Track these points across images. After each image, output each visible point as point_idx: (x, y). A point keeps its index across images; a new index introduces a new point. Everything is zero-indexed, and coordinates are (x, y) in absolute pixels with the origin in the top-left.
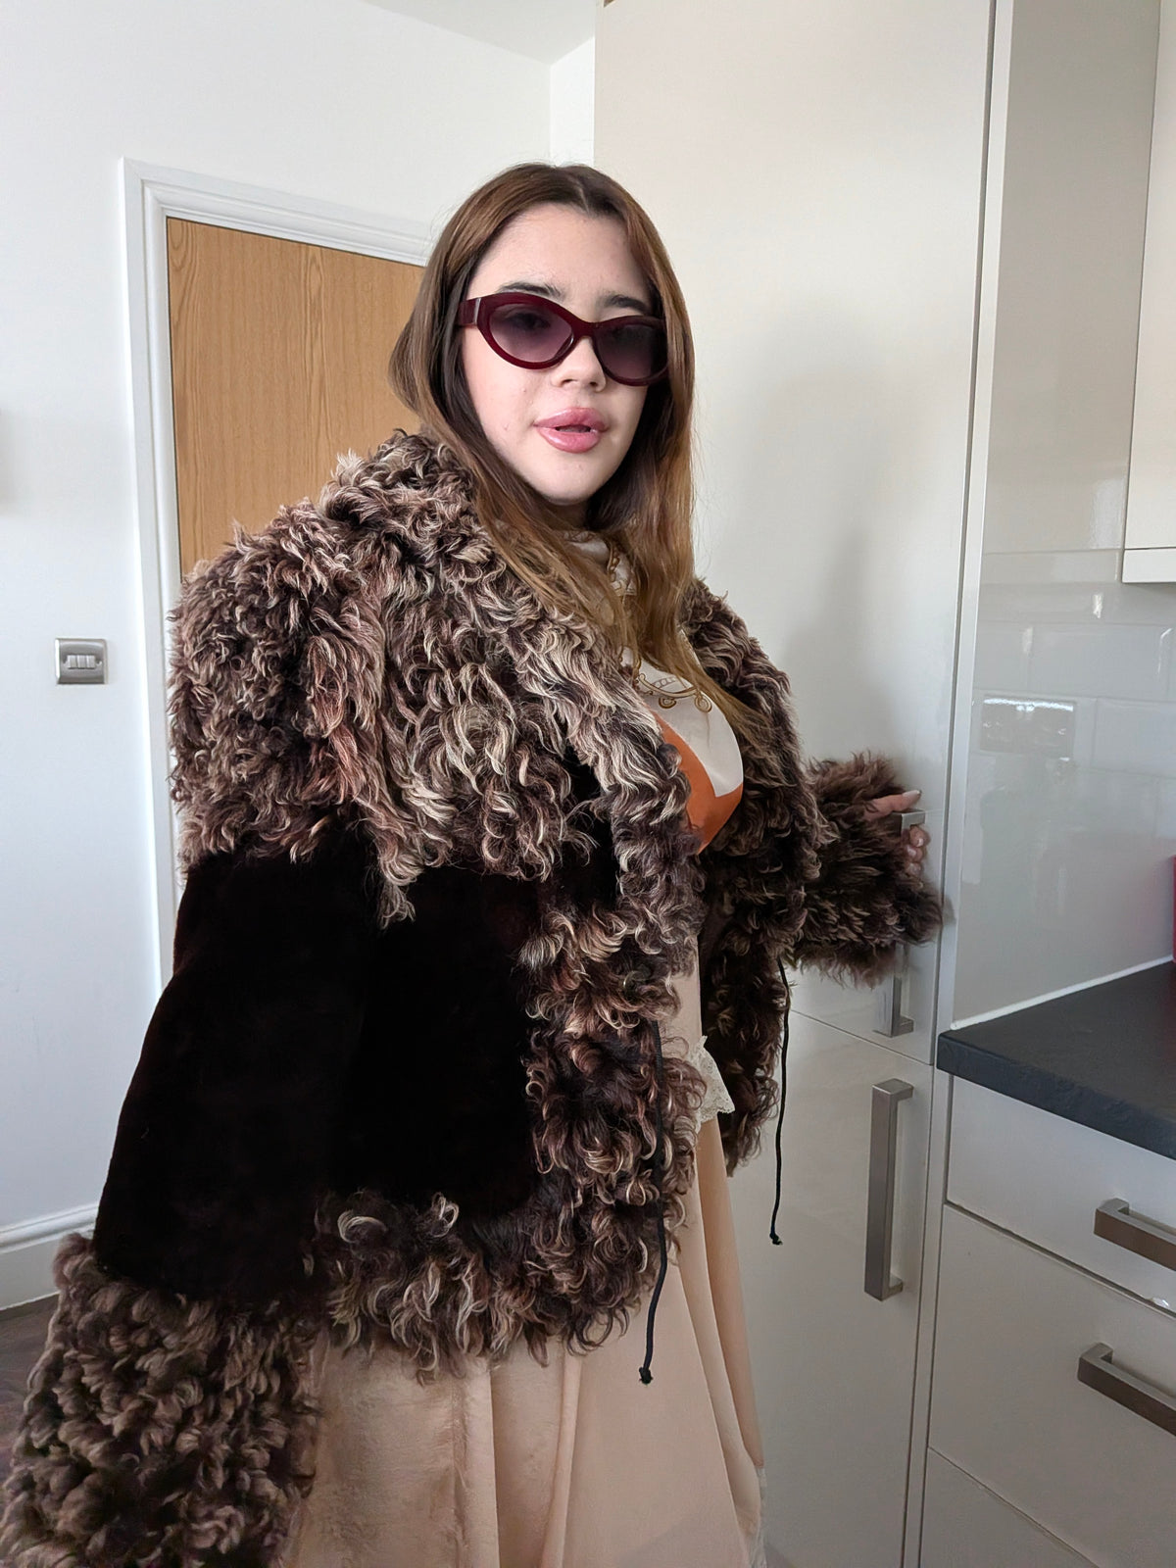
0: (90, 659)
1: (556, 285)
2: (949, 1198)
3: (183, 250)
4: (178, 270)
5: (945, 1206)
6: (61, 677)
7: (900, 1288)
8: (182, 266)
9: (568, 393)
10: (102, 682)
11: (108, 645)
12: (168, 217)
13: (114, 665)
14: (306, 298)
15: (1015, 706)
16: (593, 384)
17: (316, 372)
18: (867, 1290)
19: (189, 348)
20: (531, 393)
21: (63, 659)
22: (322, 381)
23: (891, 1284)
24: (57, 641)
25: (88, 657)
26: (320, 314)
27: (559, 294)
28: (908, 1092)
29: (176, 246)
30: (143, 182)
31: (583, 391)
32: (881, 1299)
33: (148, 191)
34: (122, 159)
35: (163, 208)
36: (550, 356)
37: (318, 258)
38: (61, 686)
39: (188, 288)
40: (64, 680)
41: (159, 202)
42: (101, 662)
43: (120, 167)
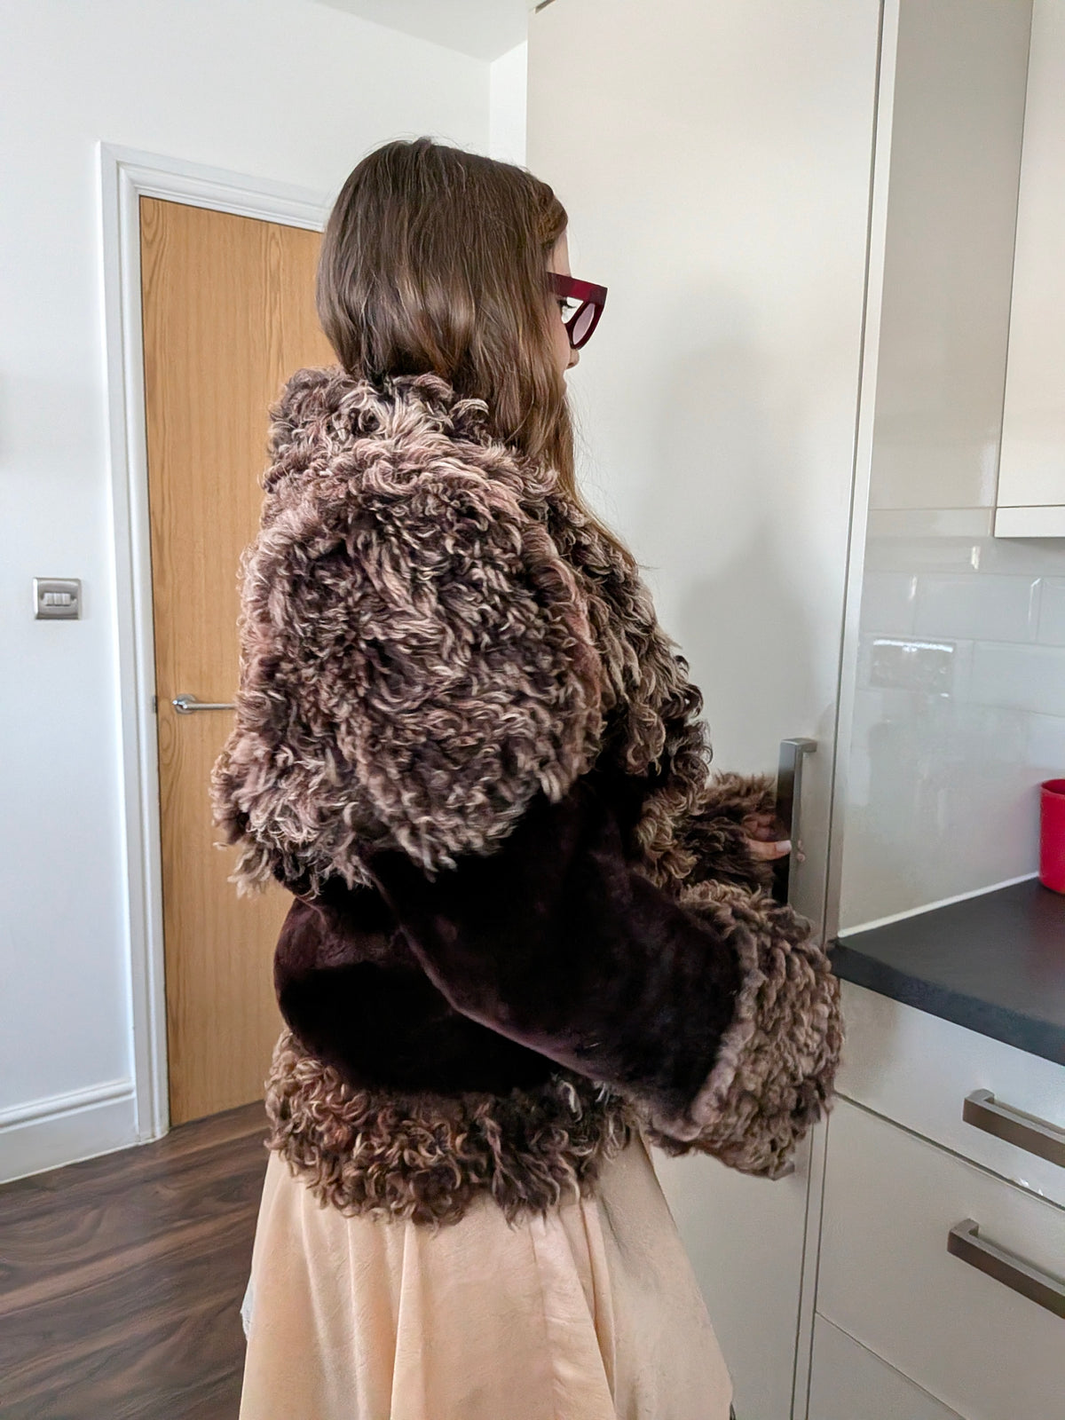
3: (155, 225)
4: (150, 244)
6: (39, 613)
8: (153, 240)
10: (77, 618)
11: (82, 584)
12: (140, 196)
13: (88, 603)
14: (266, 271)
15: (900, 647)
21: (41, 596)
24: (36, 581)
25: (64, 595)
26: (279, 285)
29: (148, 223)
30: (118, 164)
33: (122, 171)
34: (100, 142)
35: (136, 188)
37: (278, 234)
38: (38, 621)
39: (159, 259)
40: (41, 616)
41: (132, 182)
42: (75, 600)
43: (97, 150)
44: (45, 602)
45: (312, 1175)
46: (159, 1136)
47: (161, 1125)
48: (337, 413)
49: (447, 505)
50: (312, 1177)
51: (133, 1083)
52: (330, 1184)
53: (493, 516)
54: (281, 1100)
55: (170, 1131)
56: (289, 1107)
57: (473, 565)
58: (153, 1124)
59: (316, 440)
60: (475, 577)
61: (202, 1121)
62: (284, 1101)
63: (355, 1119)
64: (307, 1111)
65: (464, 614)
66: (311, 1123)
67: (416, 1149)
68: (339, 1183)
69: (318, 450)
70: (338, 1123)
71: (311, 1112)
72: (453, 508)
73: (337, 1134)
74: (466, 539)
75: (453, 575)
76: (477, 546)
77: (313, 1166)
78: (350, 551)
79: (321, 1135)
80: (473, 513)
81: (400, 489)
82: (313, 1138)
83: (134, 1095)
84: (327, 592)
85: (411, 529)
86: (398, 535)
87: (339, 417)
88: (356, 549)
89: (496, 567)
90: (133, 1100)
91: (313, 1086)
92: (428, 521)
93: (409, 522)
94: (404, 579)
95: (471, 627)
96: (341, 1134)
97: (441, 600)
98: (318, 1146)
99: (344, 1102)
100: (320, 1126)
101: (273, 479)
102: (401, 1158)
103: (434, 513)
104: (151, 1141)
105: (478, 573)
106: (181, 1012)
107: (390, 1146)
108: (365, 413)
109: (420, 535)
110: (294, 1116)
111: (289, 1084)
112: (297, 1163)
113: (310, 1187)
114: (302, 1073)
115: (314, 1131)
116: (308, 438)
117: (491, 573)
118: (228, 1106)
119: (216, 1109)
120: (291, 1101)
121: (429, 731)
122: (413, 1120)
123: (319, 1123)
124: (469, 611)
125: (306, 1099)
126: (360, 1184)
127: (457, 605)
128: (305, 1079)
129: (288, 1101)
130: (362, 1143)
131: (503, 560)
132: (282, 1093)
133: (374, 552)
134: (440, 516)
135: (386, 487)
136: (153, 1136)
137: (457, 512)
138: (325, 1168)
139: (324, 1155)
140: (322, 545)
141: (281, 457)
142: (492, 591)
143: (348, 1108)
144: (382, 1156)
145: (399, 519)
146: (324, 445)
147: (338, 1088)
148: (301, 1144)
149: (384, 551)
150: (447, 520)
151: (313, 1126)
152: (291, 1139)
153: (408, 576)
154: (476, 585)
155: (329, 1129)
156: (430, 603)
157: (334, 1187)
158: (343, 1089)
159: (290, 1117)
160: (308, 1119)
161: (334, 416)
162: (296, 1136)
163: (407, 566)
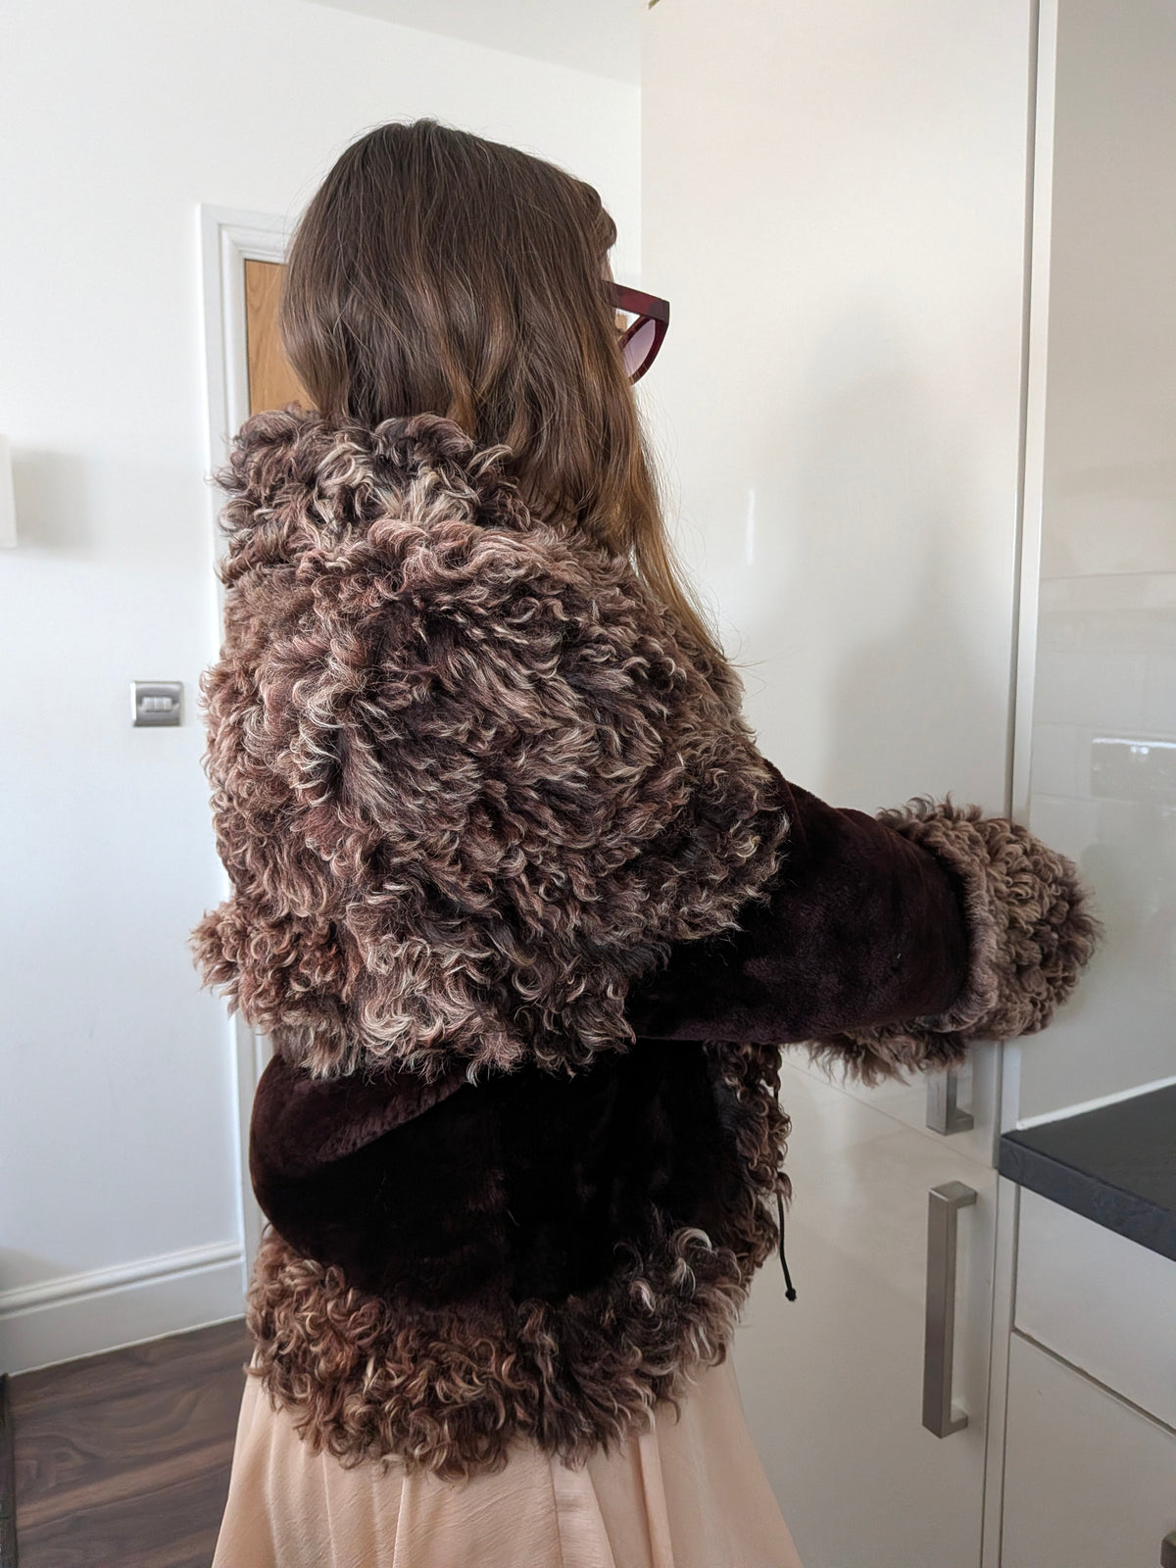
0: (166, 702)
2: (1018, 1325)
3: (261, 289)
4: (256, 311)
5: (1013, 1335)
6: (138, 720)
7: (964, 1423)
8: (260, 307)
10: (178, 725)
11: (185, 688)
12: (246, 260)
13: (188, 707)
15: (1129, 747)
18: (926, 1423)
21: (139, 701)
23: (954, 1418)
24: (134, 684)
25: (164, 699)
28: (972, 1199)
29: (254, 286)
30: (220, 226)
32: (940, 1437)
33: (225, 234)
34: (199, 206)
35: (240, 251)
38: (137, 729)
39: (266, 327)
40: (141, 722)
41: (235, 244)
42: (178, 705)
43: (197, 213)
44: (143, 708)
45: (301, 1413)
50: (301, 1415)
51: (241, 1246)
52: (326, 1424)
54: (263, 1314)
56: (273, 1322)
59: (293, 528)
62: (267, 1314)
63: (361, 1336)
64: (299, 1327)
66: (302, 1343)
67: (449, 1379)
68: (338, 1424)
69: (297, 540)
70: (340, 1343)
71: (303, 1326)
73: (338, 1359)
77: (304, 1400)
79: (315, 1359)
82: (304, 1362)
83: (242, 1259)
90: (239, 1267)
91: (307, 1293)
96: (343, 1358)
98: (312, 1374)
99: (350, 1313)
100: (315, 1345)
101: (234, 575)
102: (431, 1390)
107: (414, 1376)
110: (279, 1333)
111: (272, 1291)
112: (283, 1395)
113: (297, 1427)
114: (292, 1277)
115: (306, 1352)
116: (280, 524)
120: (276, 1314)
122: (444, 1341)
123: (314, 1341)
125: (297, 1310)
126: (370, 1425)
128: (297, 1284)
129: (272, 1314)
130: (375, 1370)
132: (265, 1303)
138: (320, 1403)
139: (319, 1386)
141: (242, 546)
143: (355, 1320)
144: (402, 1388)
146: (306, 534)
147: (344, 1293)
148: (289, 1371)
151: (304, 1345)
152: (276, 1363)
155: (325, 1353)
157: (330, 1427)
158: (350, 1296)
159: (275, 1333)
160: (298, 1337)
162: (280, 1359)
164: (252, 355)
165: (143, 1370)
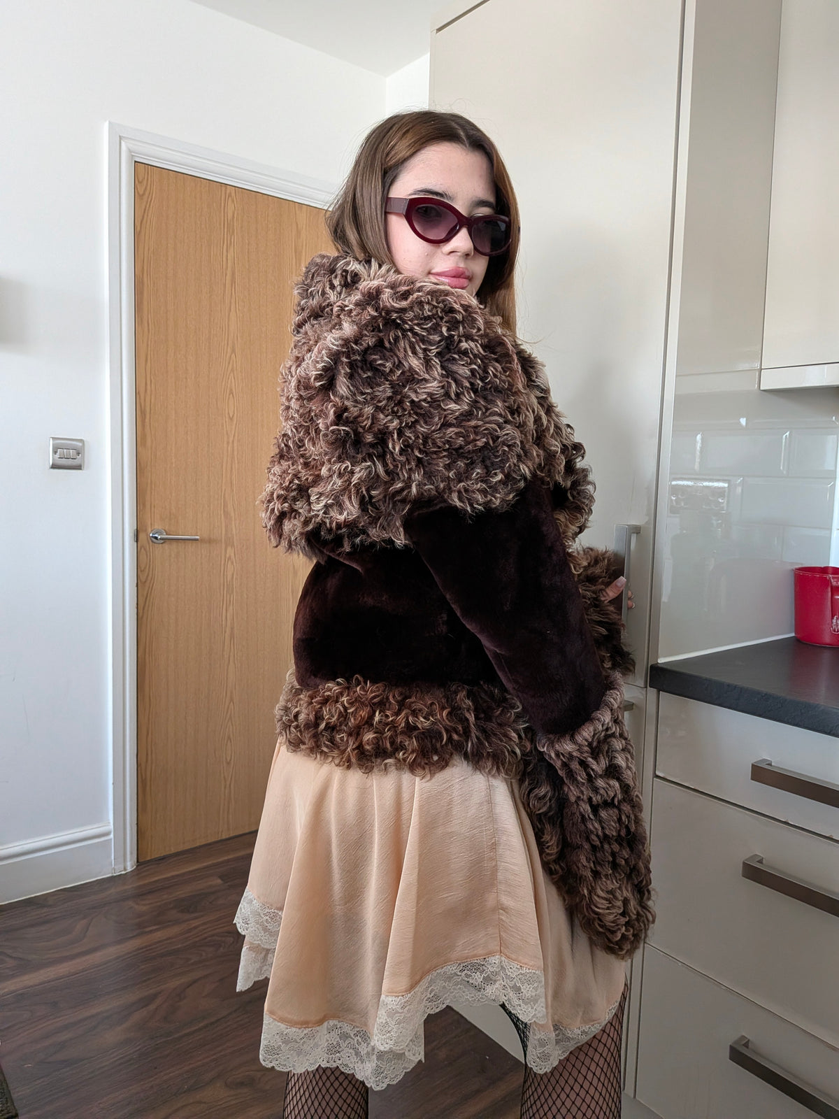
0: (73, 453)
1: (449, 193)
2: (658, 773)
3: (145, 182)
4: (141, 196)
5: (655, 779)
6: (53, 465)
8: (144, 194)
9: (453, 258)
10: (81, 469)
11: (85, 443)
12: (135, 162)
13: (90, 457)
14: (224, 220)
16: (467, 255)
17: (229, 269)
19: (146, 248)
20: (430, 256)
21: (55, 452)
22: (233, 274)
24: (51, 440)
25: (71, 451)
26: (233, 232)
27: (450, 197)
29: (140, 180)
30: (121, 138)
31: (461, 258)
33: (123, 143)
34: (107, 122)
35: (133, 156)
36: (443, 236)
37: (233, 194)
38: (52, 470)
39: (147, 209)
40: (56, 466)
41: (130, 151)
42: (81, 456)
43: (106, 126)
44: (58, 456)
46: (129, 869)
47: (131, 860)
48: (335, 274)
49: (436, 307)
51: (111, 827)
52: (354, 750)
53: (464, 310)
55: (137, 866)
57: (460, 341)
58: (125, 860)
59: (324, 293)
60: (463, 349)
61: (163, 858)
63: (375, 697)
64: (340, 707)
65: (461, 372)
67: (417, 717)
69: (325, 300)
71: (343, 705)
72: (441, 308)
73: (361, 713)
74: (454, 324)
75: (449, 349)
76: (461, 328)
78: (387, 345)
80: (452, 310)
81: (404, 304)
83: (112, 836)
84: (376, 370)
85: (418, 325)
86: (411, 330)
87: (336, 277)
88: (390, 342)
89: (473, 340)
90: (111, 839)
91: (341, 693)
92: (428, 318)
93: (416, 322)
94: (420, 358)
95: (466, 378)
96: (364, 712)
97: (443, 367)
101: (300, 325)
102: (407, 721)
103: (430, 314)
104: (123, 872)
105: (464, 345)
106: (148, 773)
107: (399, 714)
108: (352, 271)
109: (425, 327)
110: (327, 717)
116: (318, 292)
117: (472, 344)
118: (181, 848)
119: (173, 850)
120: (324, 709)
121: (448, 441)
124: (464, 371)
125: (337, 702)
127: (455, 368)
128: (336, 689)
131: (477, 336)
133: (402, 344)
134: (433, 315)
135: (395, 305)
136: (125, 869)
137: (443, 310)
139: (350, 733)
140: (370, 341)
141: (303, 309)
142: (475, 356)
143: (372, 690)
144: (393, 721)
145: (409, 320)
146: (328, 296)
149: (406, 341)
150: (439, 316)
153: (421, 356)
154: (465, 353)
155: (355, 713)
156: (437, 371)
157: (356, 752)
159: (323, 719)
160: (339, 712)
161: (333, 276)
163: (421, 348)
164: (138, 224)
165: (45, 910)
